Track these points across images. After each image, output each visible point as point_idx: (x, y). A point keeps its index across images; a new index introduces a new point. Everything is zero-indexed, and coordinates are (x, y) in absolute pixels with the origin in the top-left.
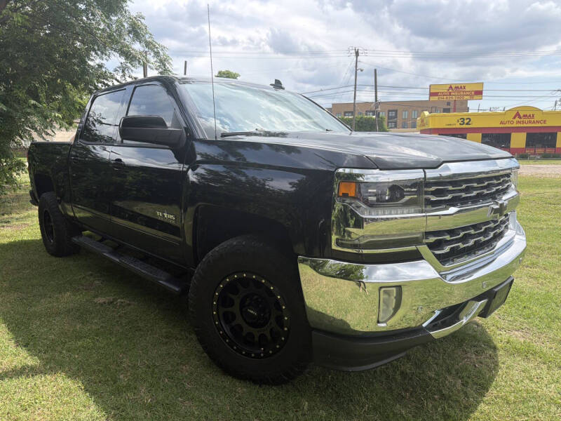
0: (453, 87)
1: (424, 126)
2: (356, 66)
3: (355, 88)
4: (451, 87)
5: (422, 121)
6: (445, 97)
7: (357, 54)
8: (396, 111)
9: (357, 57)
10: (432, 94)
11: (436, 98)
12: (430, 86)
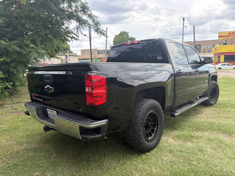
0: (231, 33)
1: (216, 51)
2: (183, 25)
3: (183, 35)
4: (230, 33)
5: (216, 49)
6: (227, 38)
7: (184, 19)
8: (200, 45)
9: (184, 21)
10: (220, 37)
11: (222, 38)
12: (219, 33)
